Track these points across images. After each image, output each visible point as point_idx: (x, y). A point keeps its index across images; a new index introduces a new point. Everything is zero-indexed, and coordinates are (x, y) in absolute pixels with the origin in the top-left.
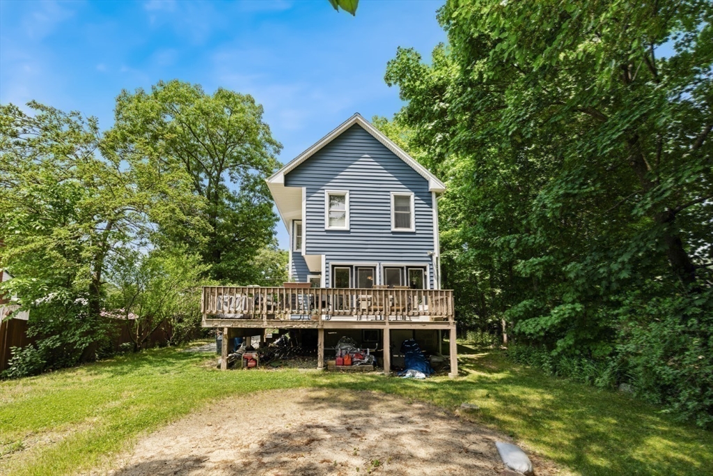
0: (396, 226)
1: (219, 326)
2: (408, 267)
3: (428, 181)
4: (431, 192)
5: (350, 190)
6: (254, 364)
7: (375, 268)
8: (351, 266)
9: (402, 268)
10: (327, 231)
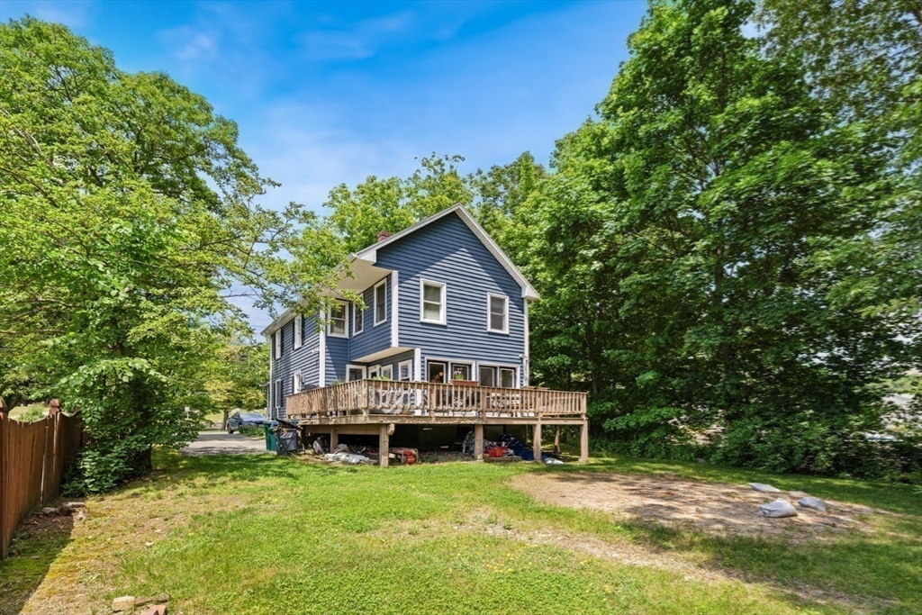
0: (493, 327)
1: (385, 422)
2: (501, 367)
3: (521, 288)
4: (523, 299)
5: (448, 284)
6: (413, 459)
7: (470, 366)
8: (446, 363)
9: (495, 368)
10: (422, 323)
